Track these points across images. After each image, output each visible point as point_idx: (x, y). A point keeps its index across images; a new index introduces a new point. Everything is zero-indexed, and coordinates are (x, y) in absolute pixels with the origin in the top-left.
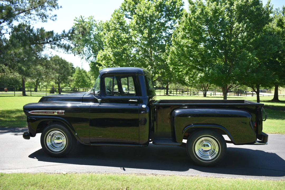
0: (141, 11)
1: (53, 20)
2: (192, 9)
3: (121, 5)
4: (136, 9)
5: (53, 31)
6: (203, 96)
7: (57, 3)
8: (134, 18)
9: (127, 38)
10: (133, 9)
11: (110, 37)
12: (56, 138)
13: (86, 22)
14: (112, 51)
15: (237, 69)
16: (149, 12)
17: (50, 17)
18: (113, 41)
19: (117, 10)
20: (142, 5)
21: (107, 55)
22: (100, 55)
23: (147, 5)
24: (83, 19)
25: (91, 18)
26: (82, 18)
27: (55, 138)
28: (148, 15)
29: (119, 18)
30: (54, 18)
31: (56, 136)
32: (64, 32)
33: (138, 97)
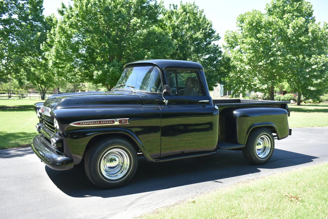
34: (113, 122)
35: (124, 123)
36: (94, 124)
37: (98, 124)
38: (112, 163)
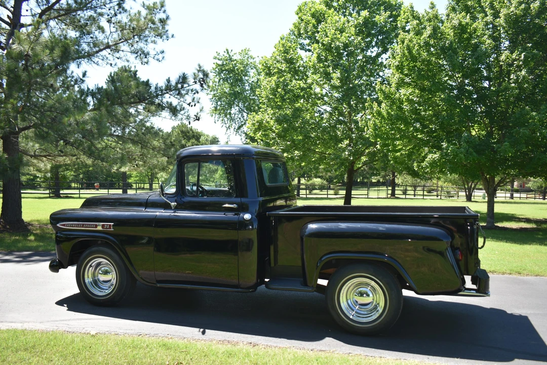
0: (327, 37)
1: (158, 60)
2: (415, 28)
3: (292, 27)
4: (318, 32)
5: (148, 80)
6: (466, 200)
7: (166, 29)
8: (315, 49)
9: (302, 89)
10: (313, 33)
11: (270, 86)
12: (102, 271)
13: (236, 60)
14: (274, 114)
15: (506, 145)
16: (343, 37)
17: (153, 56)
18: (275, 95)
19: (285, 36)
20: (330, 26)
21: (264, 122)
22: (252, 122)
23: (339, 25)
24: (231, 54)
25: (245, 52)
26: (228, 53)
27: (100, 272)
28: (340, 44)
29: (286, 52)
30: (160, 57)
31: (103, 269)
32: (168, 81)
33: (238, 200)
34: (96, 226)
35: (107, 228)
36: (77, 227)
37: (80, 227)
38: (106, 276)
